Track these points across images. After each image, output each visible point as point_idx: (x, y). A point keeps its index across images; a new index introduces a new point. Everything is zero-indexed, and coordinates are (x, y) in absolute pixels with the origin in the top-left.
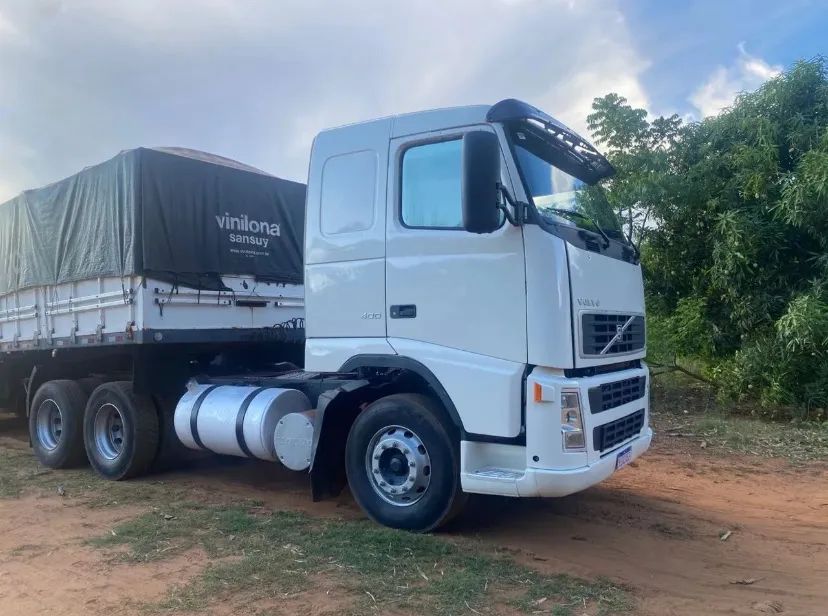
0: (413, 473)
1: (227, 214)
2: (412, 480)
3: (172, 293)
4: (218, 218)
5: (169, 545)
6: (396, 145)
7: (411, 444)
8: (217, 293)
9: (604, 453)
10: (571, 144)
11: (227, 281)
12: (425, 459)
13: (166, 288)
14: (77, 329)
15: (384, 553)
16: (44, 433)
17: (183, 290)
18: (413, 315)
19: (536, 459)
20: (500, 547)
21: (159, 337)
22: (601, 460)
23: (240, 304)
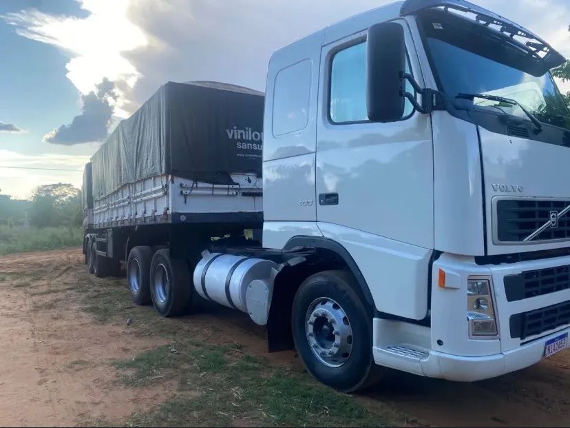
0: (338, 340)
1: (235, 127)
2: (336, 346)
3: (192, 187)
4: (228, 131)
5: (160, 374)
6: (326, 50)
7: (336, 315)
8: (227, 186)
9: (524, 341)
10: (508, 34)
11: (235, 178)
12: (348, 329)
13: (189, 183)
14: (145, 213)
15: (304, 407)
16: (134, 281)
17: (200, 185)
18: (336, 202)
19: (440, 343)
20: (411, 419)
21: (183, 218)
22: (520, 349)
23: (244, 194)
